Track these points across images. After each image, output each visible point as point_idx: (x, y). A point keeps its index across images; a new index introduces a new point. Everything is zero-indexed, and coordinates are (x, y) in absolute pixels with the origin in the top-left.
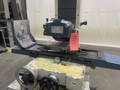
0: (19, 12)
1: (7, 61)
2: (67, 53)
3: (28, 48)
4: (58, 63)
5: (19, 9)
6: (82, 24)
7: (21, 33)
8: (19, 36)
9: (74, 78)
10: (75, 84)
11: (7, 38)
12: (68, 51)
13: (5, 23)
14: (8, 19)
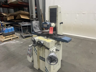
0: (41, 14)
3: (37, 32)
4: (46, 38)
5: (41, 13)
6: (60, 23)
7: (35, 26)
8: (34, 27)
9: (47, 42)
14: (35, 18)
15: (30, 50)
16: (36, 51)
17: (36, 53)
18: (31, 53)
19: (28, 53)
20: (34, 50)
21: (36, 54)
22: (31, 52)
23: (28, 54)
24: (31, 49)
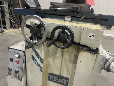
1: (3, 40)
2: (80, 11)
4: (70, 21)
9: (93, 29)
10: (93, 36)
11: (3, 19)
12: (81, 10)
13: (2, 3)
15: (15, 60)
16: (41, 60)
17: (38, 65)
18: (21, 68)
19: (10, 70)
20: (33, 58)
21: (41, 69)
22: (19, 65)
23: (8, 71)
24: (19, 57)
